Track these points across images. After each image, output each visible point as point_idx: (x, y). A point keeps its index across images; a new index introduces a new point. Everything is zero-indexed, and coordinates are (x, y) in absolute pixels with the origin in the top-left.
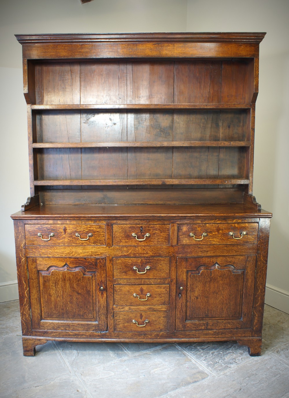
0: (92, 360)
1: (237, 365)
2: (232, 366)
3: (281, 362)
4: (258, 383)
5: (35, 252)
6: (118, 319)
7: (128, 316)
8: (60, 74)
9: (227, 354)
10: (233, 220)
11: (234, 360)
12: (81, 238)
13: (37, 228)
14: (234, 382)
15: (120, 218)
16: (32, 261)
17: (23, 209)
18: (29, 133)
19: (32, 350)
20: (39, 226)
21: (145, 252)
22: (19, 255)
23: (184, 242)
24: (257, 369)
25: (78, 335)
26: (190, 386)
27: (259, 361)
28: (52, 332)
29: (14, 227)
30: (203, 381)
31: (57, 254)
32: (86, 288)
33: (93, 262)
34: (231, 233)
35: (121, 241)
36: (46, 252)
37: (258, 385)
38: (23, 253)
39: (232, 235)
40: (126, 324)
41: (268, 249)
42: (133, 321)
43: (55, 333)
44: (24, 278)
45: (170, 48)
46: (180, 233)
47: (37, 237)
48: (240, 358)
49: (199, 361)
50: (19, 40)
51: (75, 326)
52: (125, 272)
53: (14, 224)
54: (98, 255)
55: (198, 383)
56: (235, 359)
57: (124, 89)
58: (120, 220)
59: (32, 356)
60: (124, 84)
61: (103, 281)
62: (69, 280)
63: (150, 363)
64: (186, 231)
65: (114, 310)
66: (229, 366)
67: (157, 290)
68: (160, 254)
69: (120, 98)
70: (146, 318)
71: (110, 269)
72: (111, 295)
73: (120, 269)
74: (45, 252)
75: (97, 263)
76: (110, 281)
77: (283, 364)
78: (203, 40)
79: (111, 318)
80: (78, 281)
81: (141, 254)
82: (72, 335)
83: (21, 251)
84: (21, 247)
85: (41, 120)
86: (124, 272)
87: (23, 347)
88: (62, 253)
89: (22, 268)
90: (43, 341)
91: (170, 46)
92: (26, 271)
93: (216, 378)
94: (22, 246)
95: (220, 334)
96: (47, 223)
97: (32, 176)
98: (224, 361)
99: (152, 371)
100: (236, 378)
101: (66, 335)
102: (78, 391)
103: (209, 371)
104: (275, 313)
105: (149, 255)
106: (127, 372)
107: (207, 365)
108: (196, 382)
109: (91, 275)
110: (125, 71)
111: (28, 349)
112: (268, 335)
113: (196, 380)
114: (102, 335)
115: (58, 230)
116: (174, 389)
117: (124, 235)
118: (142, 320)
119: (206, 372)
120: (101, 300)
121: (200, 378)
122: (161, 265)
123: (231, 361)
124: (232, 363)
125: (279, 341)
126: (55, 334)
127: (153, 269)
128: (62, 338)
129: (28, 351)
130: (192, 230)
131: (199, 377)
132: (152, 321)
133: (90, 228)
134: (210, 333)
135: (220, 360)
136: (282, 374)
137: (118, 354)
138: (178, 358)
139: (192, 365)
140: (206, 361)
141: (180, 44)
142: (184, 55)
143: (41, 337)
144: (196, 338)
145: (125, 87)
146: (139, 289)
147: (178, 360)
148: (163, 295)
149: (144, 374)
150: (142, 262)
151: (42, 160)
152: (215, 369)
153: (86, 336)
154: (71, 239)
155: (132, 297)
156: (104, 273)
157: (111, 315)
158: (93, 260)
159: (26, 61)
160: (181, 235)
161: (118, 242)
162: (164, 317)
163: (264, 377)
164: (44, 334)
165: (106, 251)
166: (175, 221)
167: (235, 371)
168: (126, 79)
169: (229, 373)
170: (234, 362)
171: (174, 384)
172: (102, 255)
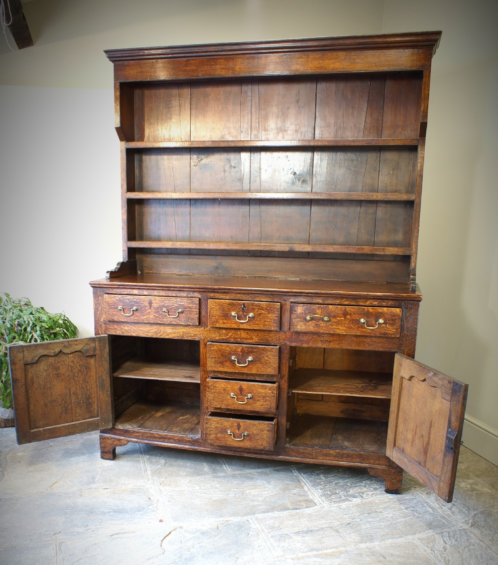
1: (361, 499)
2: (354, 499)
3: (425, 504)
5: (116, 329)
6: (209, 428)
8: (165, 99)
9: (356, 487)
10: (366, 301)
11: (360, 494)
12: (169, 315)
13: (118, 299)
14: (345, 516)
15: (219, 291)
17: (108, 275)
18: (122, 180)
19: (110, 451)
20: (120, 297)
21: (249, 337)
22: (99, 331)
23: (299, 327)
24: (385, 507)
25: (165, 438)
26: (286, 512)
27: (394, 500)
29: (94, 297)
30: (307, 509)
31: (141, 333)
34: (362, 320)
35: (217, 322)
38: (103, 329)
39: (364, 323)
41: (415, 345)
43: (137, 433)
45: (302, 61)
46: (293, 316)
47: (117, 311)
48: (371, 493)
49: (314, 489)
50: (109, 58)
52: (222, 363)
53: (94, 293)
54: (190, 336)
55: (298, 511)
56: (363, 493)
57: (248, 119)
58: (217, 292)
59: (110, 459)
60: (248, 111)
63: (249, 483)
64: (302, 313)
66: (350, 499)
67: (260, 390)
68: (267, 340)
69: (242, 132)
71: (204, 356)
72: (205, 389)
73: (215, 358)
74: (128, 329)
76: (205, 372)
77: (425, 507)
78: (348, 47)
81: (243, 338)
82: (157, 438)
83: (101, 326)
84: (101, 322)
85: (141, 161)
86: (220, 363)
87: (101, 447)
88: (148, 332)
90: (123, 441)
91: (302, 58)
93: (324, 509)
94: (102, 320)
95: (345, 457)
96: (131, 293)
97: (125, 234)
98: (347, 493)
99: (248, 491)
100: (351, 512)
101: (150, 437)
102: (149, 499)
103: (320, 501)
105: (254, 341)
106: (216, 488)
107: (322, 494)
108: (297, 509)
110: (249, 94)
111: (106, 450)
113: (298, 507)
114: (193, 441)
115: (143, 303)
116: (264, 512)
117: (222, 313)
119: (315, 501)
121: (304, 506)
122: (267, 356)
123: (356, 495)
124: (356, 497)
126: (137, 435)
127: (256, 361)
128: (146, 440)
129: (106, 453)
130: (310, 313)
131: (303, 505)
133: (180, 302)
134: (332, 454)
135: (341, 491)
137: (214, 470)
138: (288, 482)
139: (301, 492)
140: (322, 491)
141: (317, 55)
142: (322, 71)
143: (121, 436)
144: (312, 458)
145: (248, 116)
146: (238, 387)
147: (287, 484)
148: (268, 398)
149: (235, 493)
150: (243, 351)
151: (142, 215)
152: (330, 500)
153: (173, 440)
154: (157, 315)
155: (229, 397)
159: (118, 84)
160: (295, 319)
161: (214, 322)
162: (268, 431)
163: (390, 516)
164: (125, 433)
165: (200, 333)
166: (288, 297)
167: (355, 506)
168: (250, 104)
169: (345, 507)
170: (360, 496)
171: (267, 508)
172: (196, 337)
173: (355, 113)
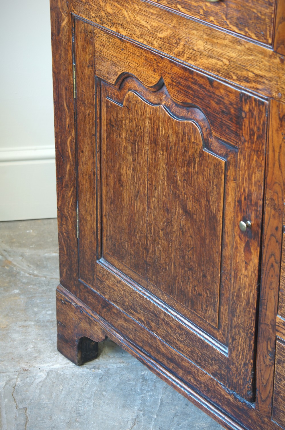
16: (83, 35)
25: (179, 365)
28: (119, 314)
32: (208, 201)
33: (231, 104)
44: (66, 89)
51: (171, 327)
54: (247, 80)
61: (254, 197)
62: (165, 148)
65: (279, 335)
72: (272, 266)
75: (243, 115)
76: (275, 209)
79: (268, 362)
80: (189, 164)
89: (63, 54)
90: (96, 328)
92: (70, 68)
101: (150, 345)
109: (226, 156)
111: (66, 334)
114: (238, 408)
120: (243, 271)
143: (96, 312)
156: (259, 166)
157: (267, 348)
158: (232, 97)
164: (102, 307)
165: (270, 75)
172: (260, 87)
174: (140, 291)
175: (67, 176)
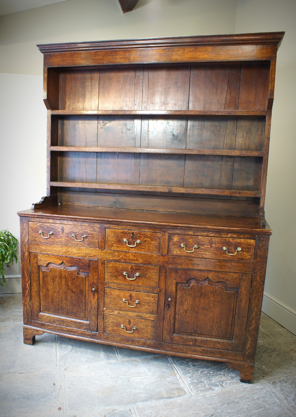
0: (82, 358)
1: (222, 388)
2: (216, 388)
3: (273, 395)
4: (235, 412)
5: (36, 248)
6: (107, 322)
7: (117, 320)
8: (81, 81)
9: (217, 375)
10: (228, 234)
11: (221, 383)
12: (76, 239)
13: (38, 226)
14: (209, 407)
15: (113, 223)
16: (33, 256)
18: (48, 137)
19: (30, 338)
20: (41, 224)
21: (135, 259)
22: (23, 249)
23: (175, 252)
24: (241, 397)
25: (71, 332)
26: (161, 401)
27: (248, 389)
28: (48, 325)
29: (20, 223)
30: (178, 398)
31: (55, 252)
32: (80, 287)
33: (87, 263)
34: (224, 248)
35: (113, 246)
36: (46, 249)
37: (233, 415)
38: (27, 248)
39: (226, 250)
40: (115, 328)
41: (266, 269)
42: (122, 325)
43: (51, 326)
44: (27, 271)
45: (180, 53)
46: (171, 243)
47: (38, 234)
48: (229, 382)
49: (184, 377)
50: (40, 50)
51: (68, 322)
52: (116, 276)
53: (20, 220)
54: (91, 257)
55: (171, 400)
56: (223, 382)
57: (140, 95)
58: (112, 224)
59: (30, 344)
60: (140, 90)
61: (95, 282)
62: (64, 278)
63: (134, 370)
64: (177, 241)
65: (104, 313)
66: (213, 388)
67: (145, 298)
68: (150, 262)
69: (135, 104)
70: (134, 325)
71: (101, 271)
72: (102, 297)
73: (111, 272)
74: (44, 248)
75: (91, 264)
76: (102, 284)
77: (273, 397)
79: (101, 320)
80: (73, 280)
81: (131, 260)
82: (65, 331)
83: (25, 245)
85: (63, 124)
86: (114, 277)
87: (24, 335)
88: (60, 252)
89: (25, 262)
90: (40, 332)
91: (180, 51)
92: (28, 265)
93: (193, 398)
94: (26, 241)
95: (209, 353)
96: (47, 222)
98: (210, 382)
99: (132, 379)
100: (214, 402)
101: (60, 330)
102: (54, 384)
103: (189, 390)
104: (291, 340)
105: (139, 262)
106: (108, 375)
107: (190, 382)
108: (170, 398)
109: (85, 275)
110: (141, 78)
111: (27, 337)
112: (272, 363)
113: (171, 396)
114: (92, 335)
115: (57, 229)
116: (144, 401)
117: (116, 239)
118: (130, 326)
119: (185, 390)
120: (93, 301)
121: (177, 394)
122: (150, 273)
123: (217, 383)
124: (217, 385)
125: (281, 371)
126: (51, 327)
127: (142, 276)
128: (57, 332)
129: (28, 339)
130: (184, 241)
131: (175, 394)
132: (140, 329)
133: (85, 229)
134: (198, 350)
135: (206, 380)
136: (267, 409)
137: (108, 356)
138: (164, 370)
139: (175, 380)
140: (191, 379)
141: (191, 48)
142: (195, 60)
143: (39, 328)
144: (183, 353)
145: (140, 93)
146: (129, 295)
147: (163, 372)
148: (151, 304)
149: (122, 380)
150: (132, 268)
152: (197, 388)
153: (77, 333)
154: (68, 239)
155: (121, 302)
156: (96, 275)
157: (101, 317)
158: (87, 261)
159: (46, 69)
160: (172, 245)
161: (110, 246)
162: (151, 326)
163: (245, 407)
164: (42, 325)
165: (98, 254)
166: (167, 230)
167: (217, 395)
168: (142, 85)
169: (209, 396)
170: (220, 384)
171: (147, 396)
172: (95, 257)
173: (219, 92)
174: (58, 317)
175: (27, 294)
